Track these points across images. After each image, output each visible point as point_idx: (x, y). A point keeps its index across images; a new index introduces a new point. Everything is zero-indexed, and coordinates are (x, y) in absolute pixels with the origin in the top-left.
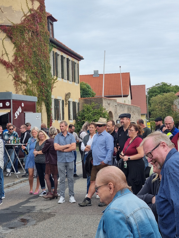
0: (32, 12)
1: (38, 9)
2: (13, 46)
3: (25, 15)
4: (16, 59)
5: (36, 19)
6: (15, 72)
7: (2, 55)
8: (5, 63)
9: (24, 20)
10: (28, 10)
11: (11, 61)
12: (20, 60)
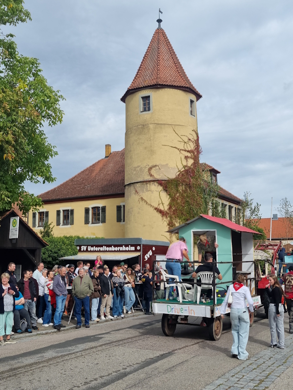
0: (186, 168)
1: (191, 165)
3: (179, 171)
4: (170, 208)
5: (189, 173)
6: (169, 219)
7: (159, 205)
8: (160, 212)
9: (179, 175)
11: (166, 209)
12: (174, 209)
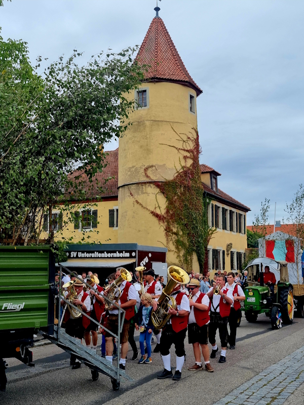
1: (190, 166)
2: (165, 200)
3: (178, 172)
5: (188, 175)
6: (166, 223)
7: (155, 208)
8: (157, 216)
9: (177, 176)
10: (181, 167)
11: (163, 213)
12: (171, 213)
